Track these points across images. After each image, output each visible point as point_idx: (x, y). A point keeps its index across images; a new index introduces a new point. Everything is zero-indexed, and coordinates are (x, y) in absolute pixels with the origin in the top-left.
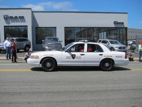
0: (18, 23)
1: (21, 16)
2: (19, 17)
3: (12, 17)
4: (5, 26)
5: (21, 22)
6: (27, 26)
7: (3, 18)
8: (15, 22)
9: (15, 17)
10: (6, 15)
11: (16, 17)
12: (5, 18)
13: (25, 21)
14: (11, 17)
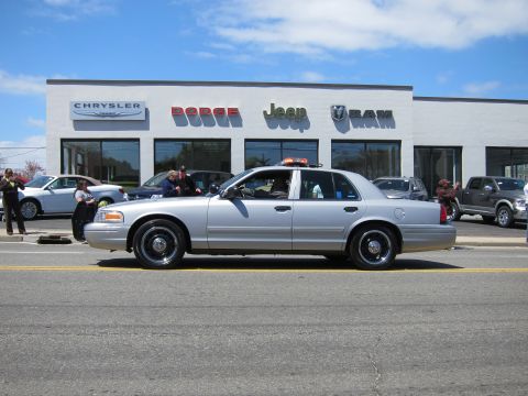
0: (373, 128)
1: (385, 109)
2: (378, 112)
3: (359, 112)
4: (333, 141)
5: (383, 127)
6: (399, 142)
7: (329, 116)
8: (362, 126)
9: (367, 112)
10: (338, 107)
11: (369, 114)
12: (339, 114)
13: (392, 125)
14: (355, 114)
